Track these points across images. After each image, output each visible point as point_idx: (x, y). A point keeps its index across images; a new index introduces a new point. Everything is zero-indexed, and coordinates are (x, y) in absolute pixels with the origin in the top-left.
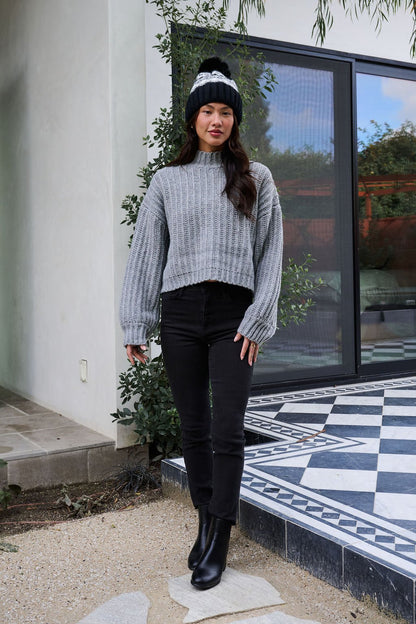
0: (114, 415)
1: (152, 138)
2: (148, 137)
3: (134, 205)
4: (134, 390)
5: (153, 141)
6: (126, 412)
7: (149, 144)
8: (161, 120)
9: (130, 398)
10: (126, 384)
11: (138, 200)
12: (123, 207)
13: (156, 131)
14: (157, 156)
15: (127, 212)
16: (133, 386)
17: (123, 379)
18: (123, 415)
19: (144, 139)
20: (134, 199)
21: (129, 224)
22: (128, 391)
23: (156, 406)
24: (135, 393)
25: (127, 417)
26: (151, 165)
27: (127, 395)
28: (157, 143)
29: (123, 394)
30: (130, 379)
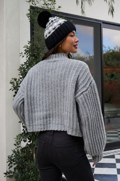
0: (5, 174)
1: (23, 54)
2: (22, 53)
3: (15, 82)
4: (14, 163)
5: (24, 55)
6: (11, 172)
7: (22, 56)
8: (27, 46)
9: (12, 166)
10: (11, 160)
11: (17, 80)
12: (11, 83)
13: (25, 50)
14: (25, 61)
15: (12, 85)
16: (14, 161)
17: (9, 158)
18: (9, 173)
19: (20, 54)
20: (15, 80)
21: (13, 90)
22: (11, 163)
23: (23, 170)
24: (14, 164)
25: (11, 174)
26: (22, 65)
27: (11, 165)
28: (25, 56)
29: (9, 165)
30: (12, 158)
